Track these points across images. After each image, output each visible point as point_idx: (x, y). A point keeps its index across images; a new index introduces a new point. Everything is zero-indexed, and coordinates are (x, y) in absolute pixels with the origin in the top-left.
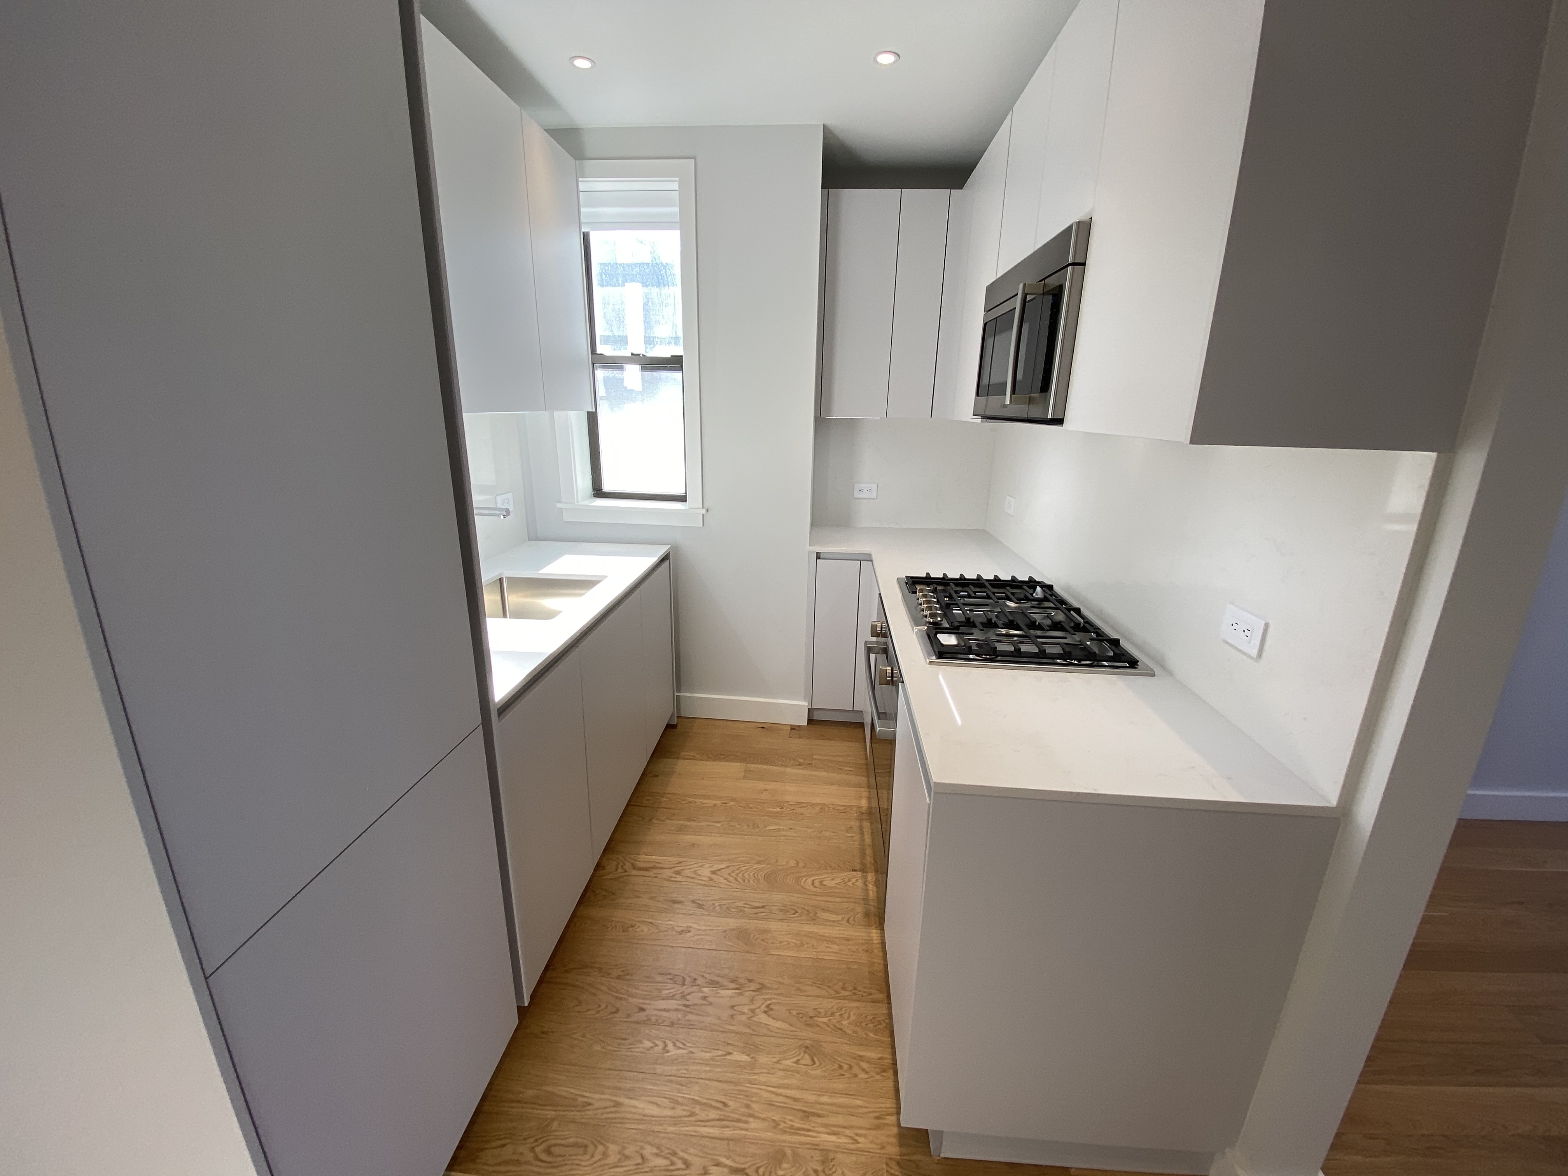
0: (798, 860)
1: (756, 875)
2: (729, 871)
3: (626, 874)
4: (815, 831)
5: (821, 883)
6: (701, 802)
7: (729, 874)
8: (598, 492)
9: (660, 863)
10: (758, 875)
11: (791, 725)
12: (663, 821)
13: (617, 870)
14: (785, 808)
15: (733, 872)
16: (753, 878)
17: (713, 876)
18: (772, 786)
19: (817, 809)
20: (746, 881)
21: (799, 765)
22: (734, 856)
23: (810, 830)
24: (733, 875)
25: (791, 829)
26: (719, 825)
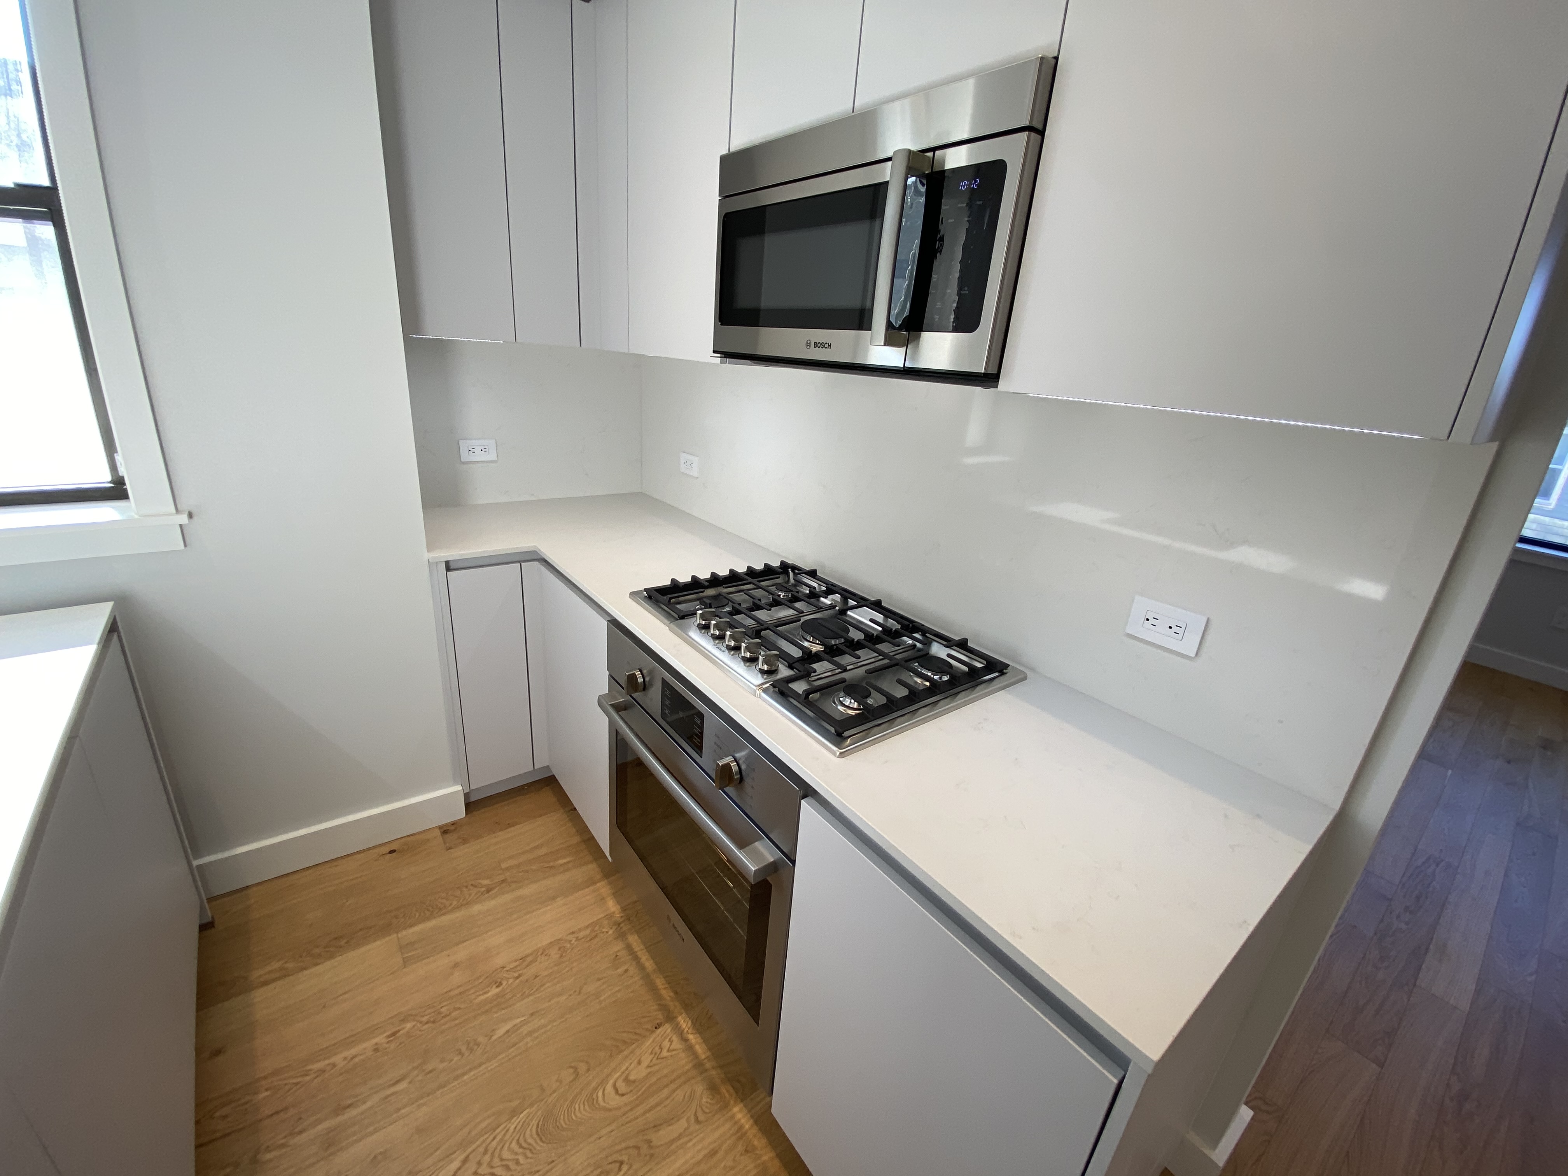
0: (573, 1065)
4: (570, 995)
5: (626, 1080)
6: (345, 1058)
10: (525, 1141)
11: (440, 827)
12: (283, 1146)
14: (504, 983)
15: (479, 1164)
16: (521, 1150)
18: (461, 953)
19: (554, 953)
20: (512, 1165)
21: (488, 891)
22: (466, 1130)
23: (562, 999)
25: (532, 1014)
26: (403, 1085)
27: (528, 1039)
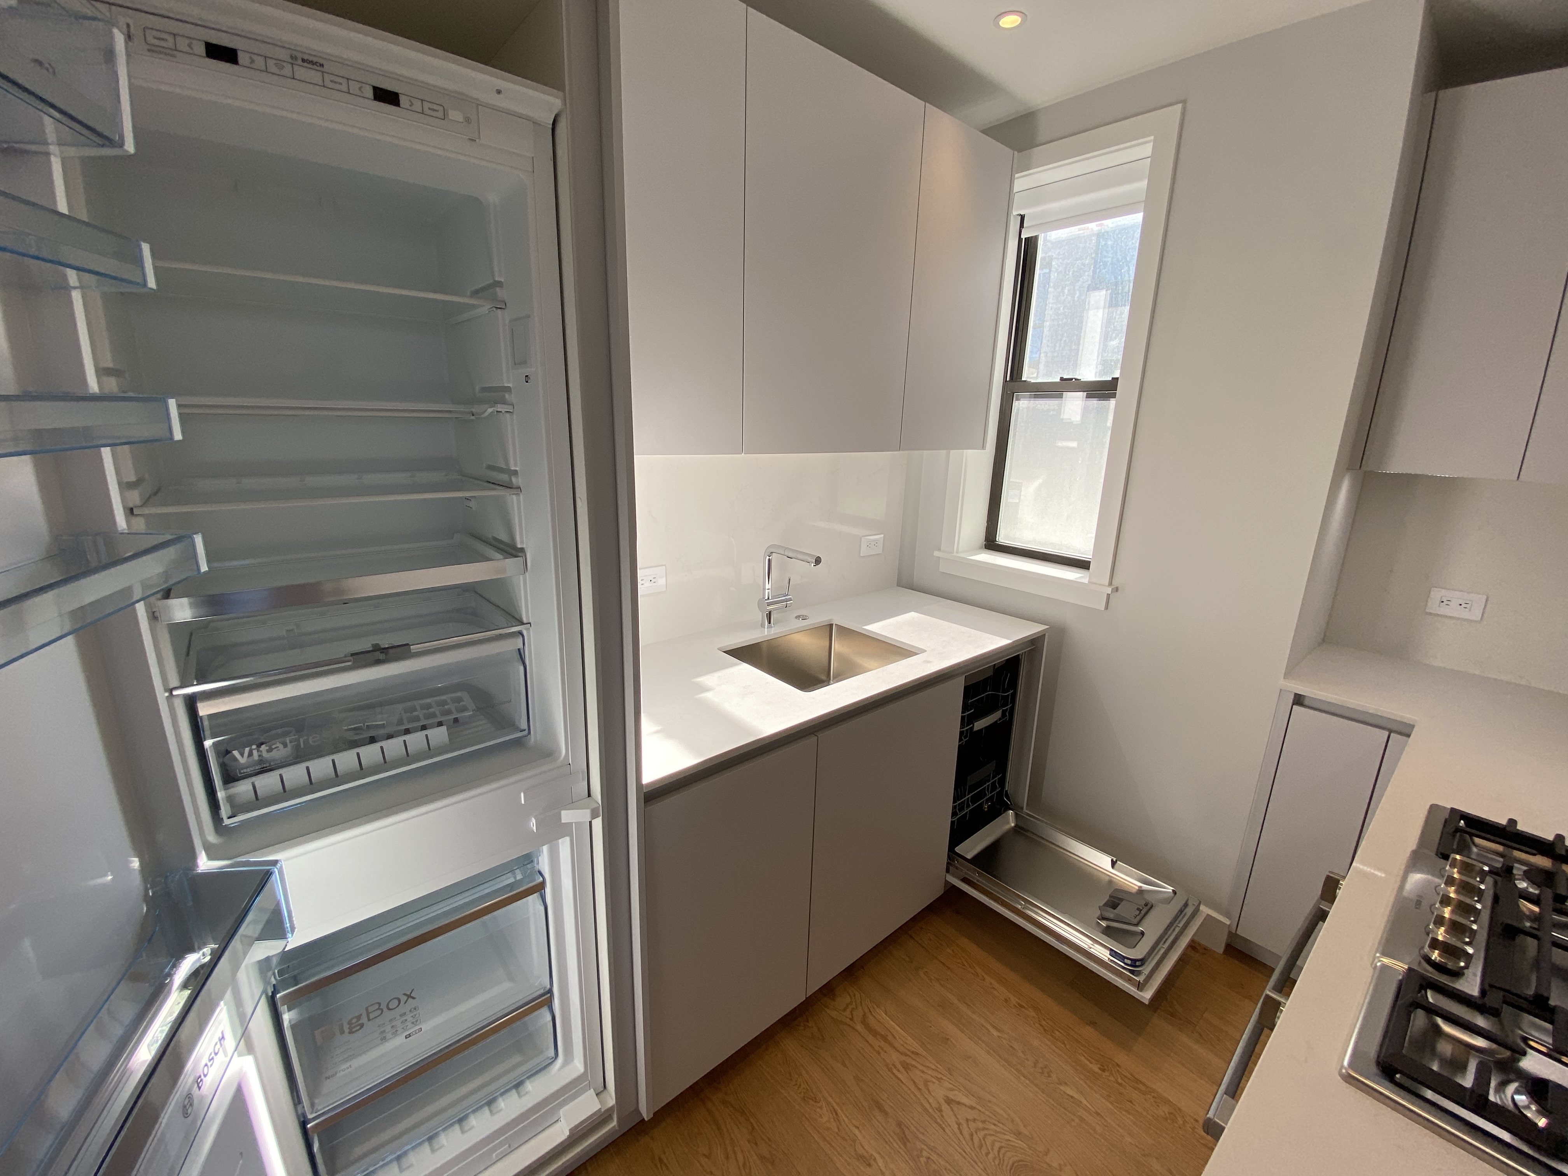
1: (1003, 1150)
2: (971, 1114)
3: (851, 1023)
7: (967, 1120)
8: (991, 544)
9: (895, 1037)
10: (1004, 1154)
12: (931, 980)
13: (844, 1010)
14: (1107, 1073)
15: (974, 1120)
16: (996, 1153)
17: (945, 1107)
19: (1164, 1110)
20: (984, 1151)
22: (990, 1098)
23: (1129, 1139)
24: (972, 1125)
25: (1098, 1114)
26: (995, 1033)
27: (1077, 1120)
